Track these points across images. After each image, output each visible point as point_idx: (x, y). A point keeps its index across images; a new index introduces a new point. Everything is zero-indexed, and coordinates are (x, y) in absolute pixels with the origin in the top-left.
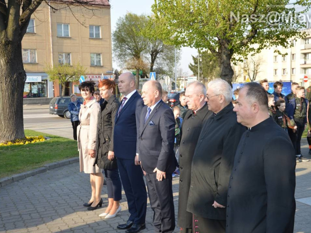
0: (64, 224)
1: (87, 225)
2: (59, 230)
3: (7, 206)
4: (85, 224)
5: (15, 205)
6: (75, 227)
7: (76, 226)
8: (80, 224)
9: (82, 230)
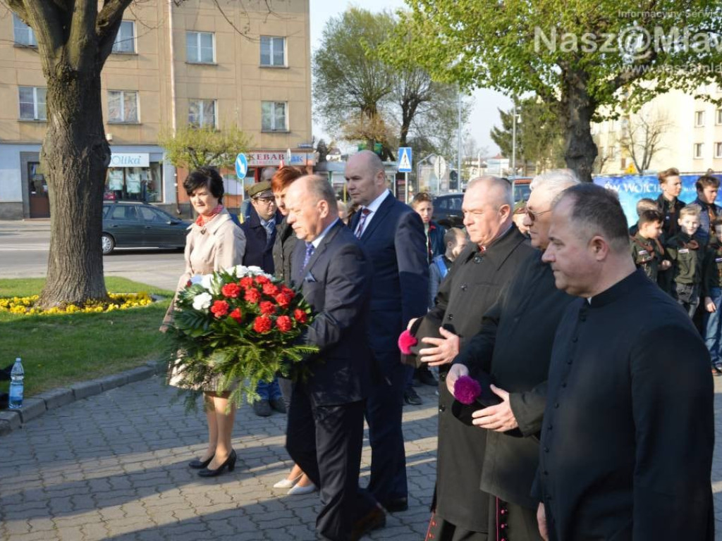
0: (186, 506)
1: (239, 508)
2: (174, 520)
3: (57, 457)
4: (234, 506)
5: (76, 455)
6: (210, 515)
7: (212, 510)
8: (223, 507)
9: (226, 521)
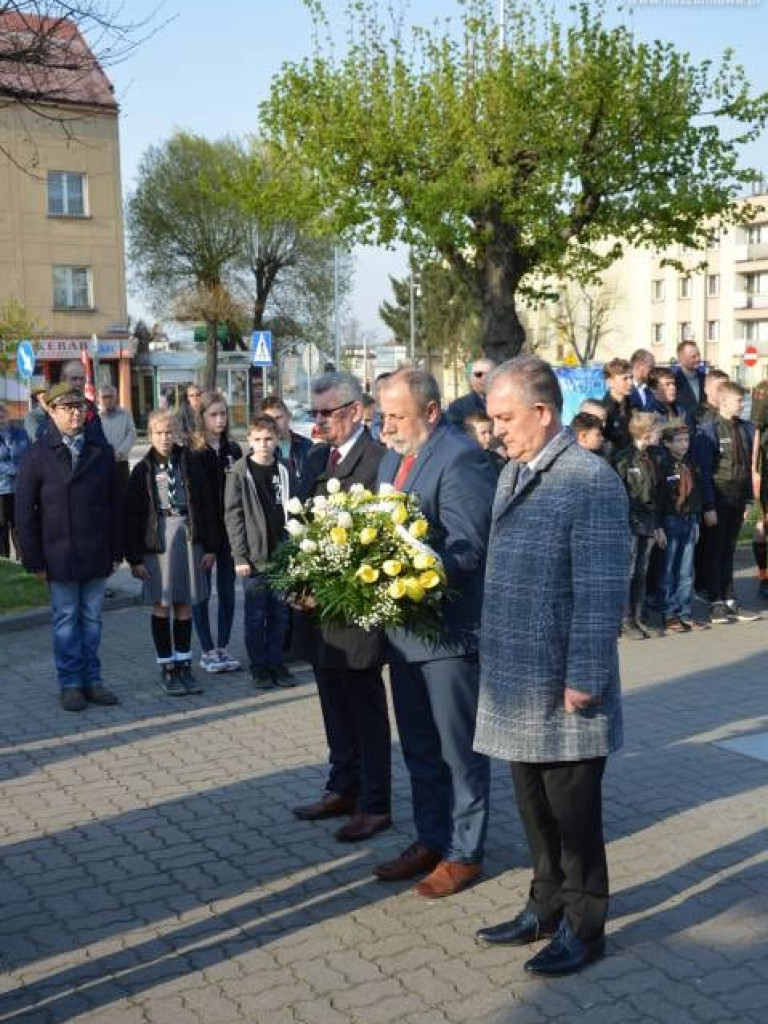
1: (47, 837)
4: (40, 834)
8: (23, 837)
9: (29, 856)
